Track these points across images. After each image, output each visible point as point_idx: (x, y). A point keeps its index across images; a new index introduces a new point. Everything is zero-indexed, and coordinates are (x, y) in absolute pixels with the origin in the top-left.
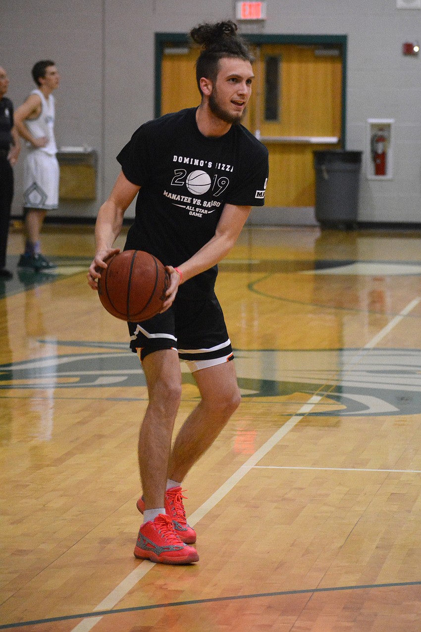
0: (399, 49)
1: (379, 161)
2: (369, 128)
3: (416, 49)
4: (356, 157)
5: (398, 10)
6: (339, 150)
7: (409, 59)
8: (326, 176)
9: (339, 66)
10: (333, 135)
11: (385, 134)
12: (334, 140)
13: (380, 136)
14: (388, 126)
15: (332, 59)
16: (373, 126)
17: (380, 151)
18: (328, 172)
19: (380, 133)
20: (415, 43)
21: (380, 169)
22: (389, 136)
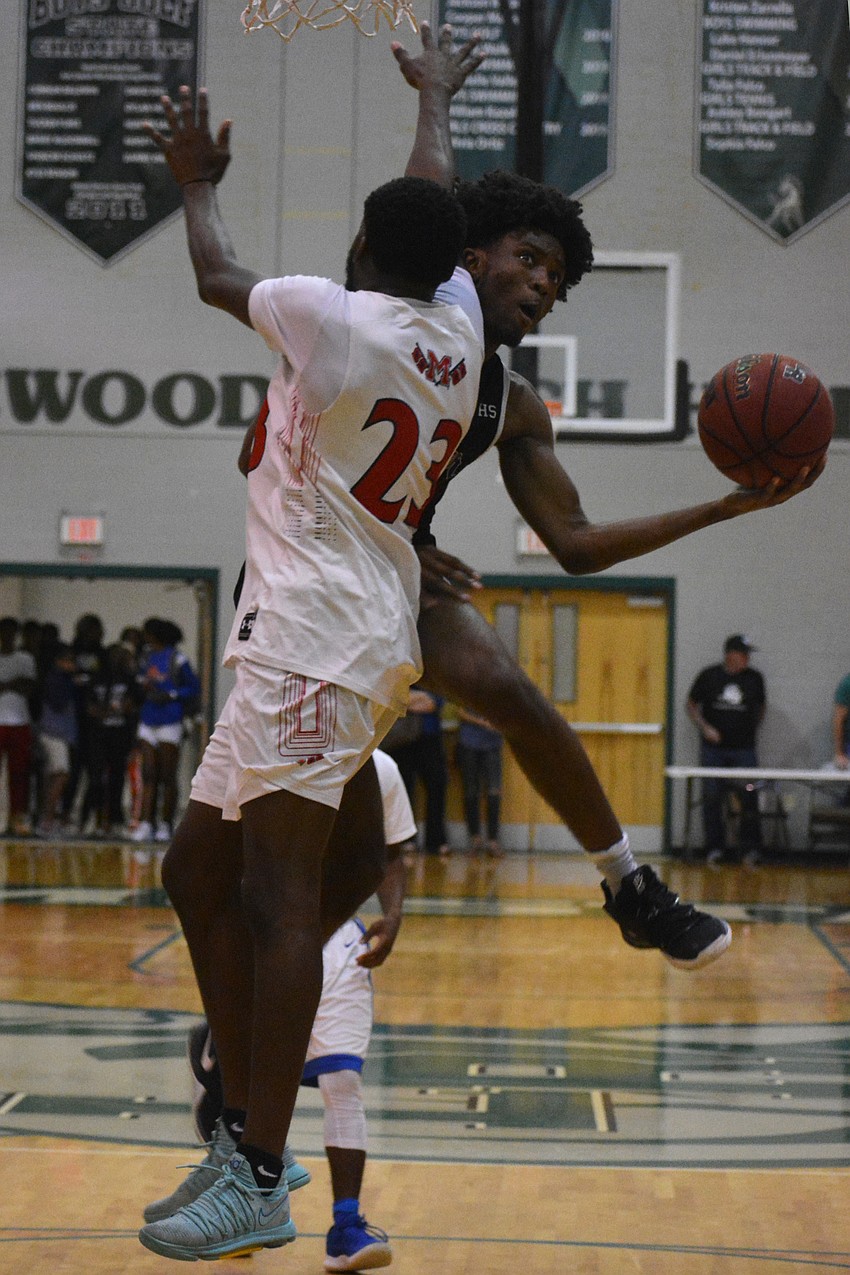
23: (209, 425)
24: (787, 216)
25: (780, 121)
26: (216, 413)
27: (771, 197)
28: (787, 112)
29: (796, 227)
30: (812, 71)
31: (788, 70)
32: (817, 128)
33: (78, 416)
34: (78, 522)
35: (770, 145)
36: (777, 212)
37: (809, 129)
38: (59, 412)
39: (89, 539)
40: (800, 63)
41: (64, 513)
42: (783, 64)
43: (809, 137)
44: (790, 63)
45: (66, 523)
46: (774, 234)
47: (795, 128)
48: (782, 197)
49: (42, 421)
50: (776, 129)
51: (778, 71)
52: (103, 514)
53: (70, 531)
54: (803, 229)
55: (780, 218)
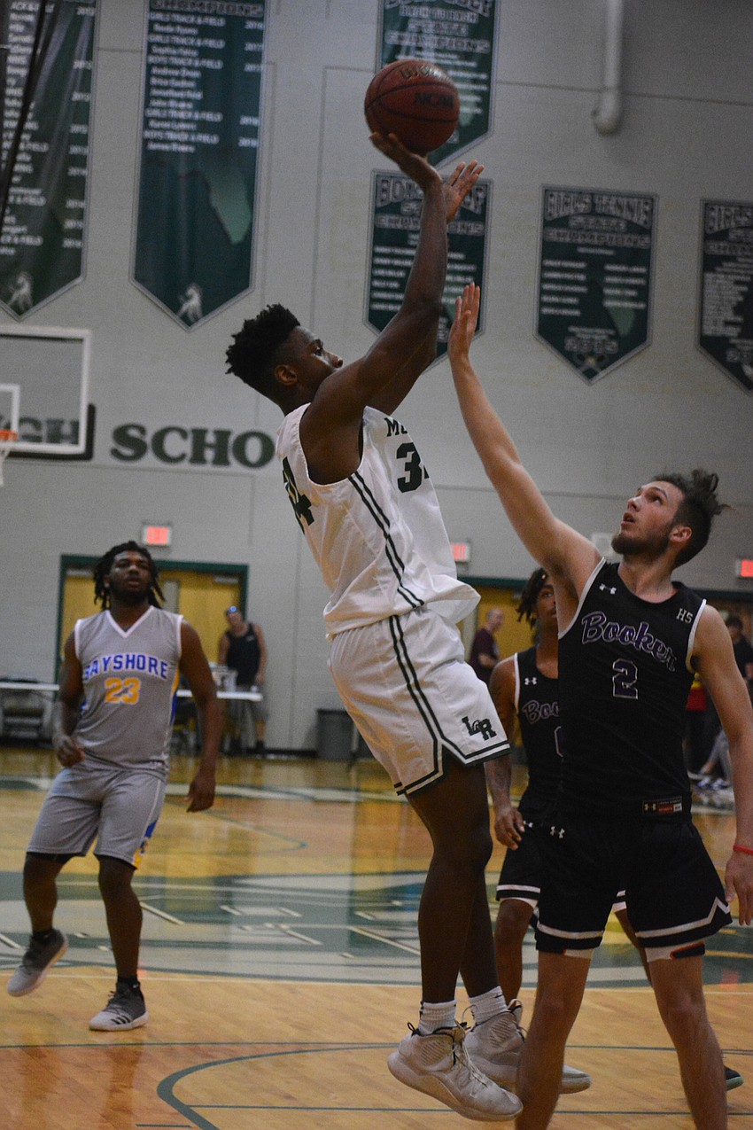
24: (21, 302)
25: (20, 235)
27: (11, 287)
28: (24, 229)
29: (27, 308)
30: (42, 202)
31: (26, 199)
32: (44, 243)
35: (12, 251)
36: (14, 297)
37: (38, 241)
40: (34, 196)
42: (23, 196)
43: (38, 247)
44: (28, 195)
46: (11, 312)
47: (29, 240)
48: (19, 287)
50: (16, 240)
51: (19, 200)
54: (32, 310)
55: (16, 302)
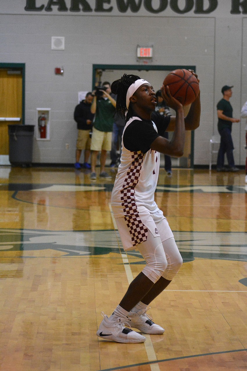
0: (53, 71)
1: (42, 131)
2: (37, 113)
3: (62, 71)
4: (31, 128)
5: (52, 50)
6: (21, 124)
7: (58, 77)
8: (16, 138)
9: (20, 80)
10: (18, 117)
11: (46, 116)
12: (18, 119)
13: (43, 117)
14: (47, 112)
15: (17, 76)
16: (39, 111)
17: (43, 125)
18: (17, 136)
19: (43, 116)
20: (61, 69)
21: (43, 135)
22: (48, 117)
23: (191, 13)
26: (194, 9)
33: (143, 10)
34: (143, 50)
38: (135, 9)
39: (147, 56)
41: (138, 46)
45: (139, 49)
49: (129, 12)
52: (152, 46)
53: (141, 53)
